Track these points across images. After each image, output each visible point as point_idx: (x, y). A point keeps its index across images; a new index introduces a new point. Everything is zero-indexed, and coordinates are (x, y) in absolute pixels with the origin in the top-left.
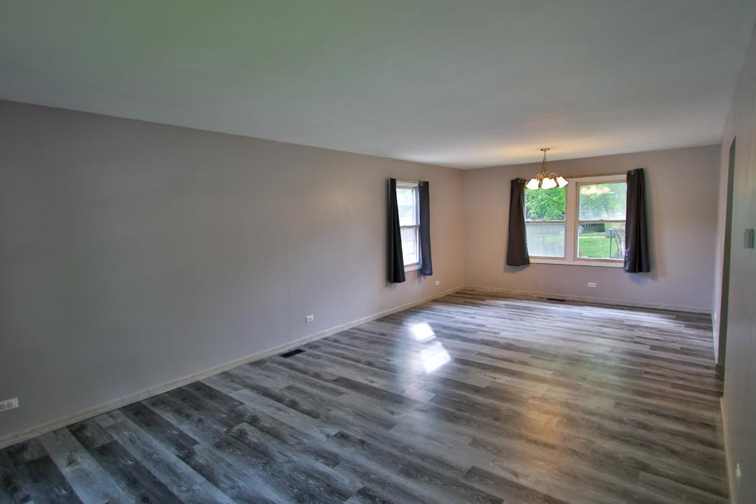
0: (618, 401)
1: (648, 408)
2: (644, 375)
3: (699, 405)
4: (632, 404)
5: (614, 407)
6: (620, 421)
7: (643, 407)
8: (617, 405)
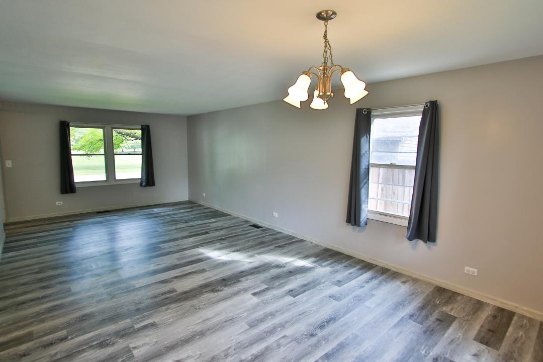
0: (70, 293)
1: (47, 299)
2: (64, 332)
3: (4, 325)
4: (59, 296)
5: (70, 288)
6: (60, 283)
7: (51, 298)
8: (69, 290)
